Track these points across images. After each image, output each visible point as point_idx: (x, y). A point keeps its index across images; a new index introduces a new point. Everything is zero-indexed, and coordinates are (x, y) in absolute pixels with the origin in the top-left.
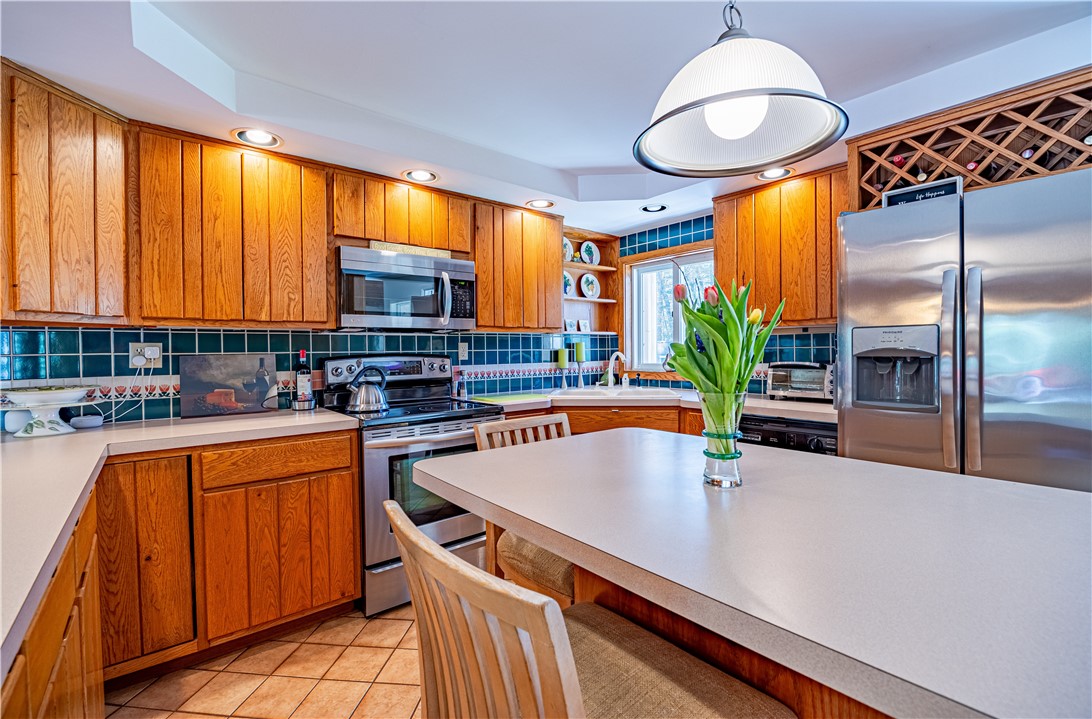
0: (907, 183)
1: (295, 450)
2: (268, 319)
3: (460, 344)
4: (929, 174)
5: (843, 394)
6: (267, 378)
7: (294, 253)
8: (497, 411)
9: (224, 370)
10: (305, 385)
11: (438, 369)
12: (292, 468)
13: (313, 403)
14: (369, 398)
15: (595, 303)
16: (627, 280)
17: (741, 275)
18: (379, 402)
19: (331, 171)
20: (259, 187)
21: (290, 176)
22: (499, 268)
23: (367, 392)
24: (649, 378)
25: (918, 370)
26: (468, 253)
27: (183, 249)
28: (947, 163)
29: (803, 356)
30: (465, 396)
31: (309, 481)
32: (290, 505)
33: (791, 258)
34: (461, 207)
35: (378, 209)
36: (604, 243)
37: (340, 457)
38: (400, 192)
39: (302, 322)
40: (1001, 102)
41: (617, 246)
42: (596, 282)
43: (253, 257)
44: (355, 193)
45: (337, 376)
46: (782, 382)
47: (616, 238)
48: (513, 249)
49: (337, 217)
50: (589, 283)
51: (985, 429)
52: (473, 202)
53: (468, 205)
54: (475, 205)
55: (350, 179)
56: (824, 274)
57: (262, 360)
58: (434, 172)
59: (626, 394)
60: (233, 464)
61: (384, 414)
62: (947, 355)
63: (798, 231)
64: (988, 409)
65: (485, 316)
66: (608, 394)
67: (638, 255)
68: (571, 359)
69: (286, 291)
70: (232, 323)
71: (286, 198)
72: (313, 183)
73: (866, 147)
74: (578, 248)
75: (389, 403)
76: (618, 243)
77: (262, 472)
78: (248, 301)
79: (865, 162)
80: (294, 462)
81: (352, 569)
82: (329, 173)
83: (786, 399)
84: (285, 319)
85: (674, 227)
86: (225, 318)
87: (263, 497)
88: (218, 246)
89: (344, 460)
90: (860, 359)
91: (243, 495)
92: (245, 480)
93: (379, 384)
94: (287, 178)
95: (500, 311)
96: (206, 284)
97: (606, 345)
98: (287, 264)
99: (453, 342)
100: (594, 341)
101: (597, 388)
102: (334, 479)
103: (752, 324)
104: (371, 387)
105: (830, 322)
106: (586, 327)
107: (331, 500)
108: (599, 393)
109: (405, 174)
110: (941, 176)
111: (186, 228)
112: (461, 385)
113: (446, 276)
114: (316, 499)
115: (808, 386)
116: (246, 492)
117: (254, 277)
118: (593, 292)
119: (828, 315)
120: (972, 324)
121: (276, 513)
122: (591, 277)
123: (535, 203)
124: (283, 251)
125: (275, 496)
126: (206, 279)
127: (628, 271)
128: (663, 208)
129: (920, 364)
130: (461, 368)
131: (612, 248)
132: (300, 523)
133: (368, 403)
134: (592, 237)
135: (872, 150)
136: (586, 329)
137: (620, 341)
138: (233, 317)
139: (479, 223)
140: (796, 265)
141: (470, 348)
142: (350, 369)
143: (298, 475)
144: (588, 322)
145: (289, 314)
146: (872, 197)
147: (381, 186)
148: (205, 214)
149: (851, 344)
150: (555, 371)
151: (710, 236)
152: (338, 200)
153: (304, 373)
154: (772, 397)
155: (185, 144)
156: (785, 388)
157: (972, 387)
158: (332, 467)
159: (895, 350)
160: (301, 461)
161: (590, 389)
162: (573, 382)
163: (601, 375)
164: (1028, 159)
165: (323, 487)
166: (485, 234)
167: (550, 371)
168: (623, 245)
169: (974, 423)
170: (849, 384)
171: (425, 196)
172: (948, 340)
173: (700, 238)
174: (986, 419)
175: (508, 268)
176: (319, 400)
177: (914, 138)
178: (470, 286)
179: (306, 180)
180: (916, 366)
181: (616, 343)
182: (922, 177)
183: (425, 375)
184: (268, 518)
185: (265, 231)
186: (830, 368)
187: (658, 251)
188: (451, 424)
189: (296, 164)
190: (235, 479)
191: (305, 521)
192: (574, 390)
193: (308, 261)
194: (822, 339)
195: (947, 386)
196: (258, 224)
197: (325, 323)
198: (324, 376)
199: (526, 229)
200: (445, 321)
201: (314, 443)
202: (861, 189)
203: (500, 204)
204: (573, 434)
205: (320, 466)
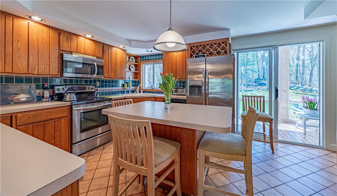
0: (198, 54)
1: (50, 112)
2: (37, 73)
3: (97, 82)
4: (201, 52)
5: (187, 94)
6: (32, 92)
7: (47, 54)
8: (111, 99)
9: (15, 89)
10: (47, 94)
11: (91, 89)
12: (49, 117)
13: (50, 99)
14: (71, 97)
15: (133, 72)
16: (142, 67)
17: (168, 68)
18: (74, 98)
19: (60, 31)
20: (35, 33)
21: (46, 31)
22: (110, 62)
23: (70, 95)
24: (147, 91)
25: (199, 89)
26: (101, 58)
27: (5, 50)
28: (204, 51)
29: (180, 86)
30: (98, 96)
31: (55, 121)
32: (48, 128)
33: (178, 65)
34: (100, 45)
35: (75, 44)
36: (136, 57)
37: (65, 113)
38: (81, 39)
39: (49, 75)
40: (212, 42)
41: (139, 58)
42: (134, 67)
43: (32, 54)
44: (67, 38)
45: (59, 91)
46: (176, 91)
47: (139, 56)
48: (114, 57)
49: (62, 45)
50: (132, 67)
51: (209, 100)
52: (103, 44)
53: (102, 45)
54: (103, 45)
55: (66, 34)
56: (184, 69)
57: (30, 86)
58: (93, 35)
59: (142, 95)
60: (28, 117)
61: (76, 101)
62: (203, 86)
63: (179, 60)
64: (209, 96)
65: (106, 74)
66: (138, 95)
67: (145, 61)
68: (127, 86)
69: (44, 65)
70: (23, 74)
71: (44, 37)
72: (53, 34)
73: (192, 45)
74: (129, 58)
75: (77, 98)
76: (140, 57)
77: (39, 119)
78: (30, 68)
79: (192, 49)
80: (50, 116)
81: (68, 145)
82: (59, 32)
83: (177, 95)
84: (43, 74)
85: (153, 55)
86: (21, 73)
87: (39, 127)
88: (19, 50)
89: (66, 114)
90: (190, 86)
91: (32, 127)
92: (33, 122)
93: (74, 93)
94: (45, 31)
95: (110, 74)
96: (14, 62)
97: (137, 82)
98: (44, 57)
99: (95, 81)
100: (133, 82)
101: (135, 94)
102: (63, 120)
103: (173, 80)
104: (71, 94)
105: (185, 79)
106: (131, 78)
107: (62, 126)
108: (135, 95)
109: (84, 35)
110: (203, 53)
111: (6, 43)
112: (97, 93)
113: (95, 64)
114: (57, 126)
115: (181, 92)
116: (33, 125)
117: (32, 60)
118: (133, 69)
119: (185, 78)
120: (207, 80)
121: (43, 131)
122: (133, 66)
123: (120, 47)
124: (43, 53)
125: (43, 126)
126: (14, 60)
127: (142, 65)
128: (151, 51)
129: (200, 87)
130: (97, 88)
131: (138, 59)
132: (51, 133)
133: (70, 98)
134: (133, 55)
135: (193, 46)
136: (131, 79)
137: (140, 82)
138: (24, 72)
139: (104, 50)
140: (179, 67)
141: (100, 83)
142: (63, 89)
143: (51, 119)
144: (132, 77)
145: (45, 72)
146: (192, 55)
147: (76, 37)
148: (14, 40)
149: (189, 83)
150: (123, 89)
151: (162, 58)
152: (62, 40)
153: (47, 90)
154: (174, 95)
155: (7, 17)
156: (177, 93)
157: (207, 92)
158: (62, 116)
159: (196, 85)
160: (52, 115)
161: (132, 94)
162: (128, 92)
163: (135, 90)
164: (215, 52)
165: (59, 122)
166: (106, 53)
167: (122, 89)
168: (141, 58)
169: (207, 98)
170: (188, 92)
171: (89, 41)
172: (204, 83)
173: (159, 59)
174: (209, 97)
175: (112, 63)
176: (52, 98)
177: (199, 45)
178: (102, 67)
179: (51, 33)
180: (199, 88)
181: (139, 82)
182: (200, 53)
183: (87, 90)
184: (41, 133)
185: (37, 47)
186: (185, 88)
187: (150, 61)
188: (98, 103)
189: (48, 28)
190: (29, 122)
191: (53, 133)
192: (128, 94)
193: (51, 57)
194: (184, 82)
195: (203, 92)
196: (34, 44)
197: (57, 75)
198: (54, 91)
199: (117, 53)
200: (95, 76)
201: (56, 110)
202: (191, 53)
203: (110, 46)
204: (134, 103)
205: (58, 116)
